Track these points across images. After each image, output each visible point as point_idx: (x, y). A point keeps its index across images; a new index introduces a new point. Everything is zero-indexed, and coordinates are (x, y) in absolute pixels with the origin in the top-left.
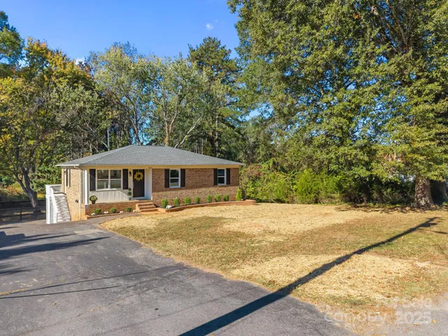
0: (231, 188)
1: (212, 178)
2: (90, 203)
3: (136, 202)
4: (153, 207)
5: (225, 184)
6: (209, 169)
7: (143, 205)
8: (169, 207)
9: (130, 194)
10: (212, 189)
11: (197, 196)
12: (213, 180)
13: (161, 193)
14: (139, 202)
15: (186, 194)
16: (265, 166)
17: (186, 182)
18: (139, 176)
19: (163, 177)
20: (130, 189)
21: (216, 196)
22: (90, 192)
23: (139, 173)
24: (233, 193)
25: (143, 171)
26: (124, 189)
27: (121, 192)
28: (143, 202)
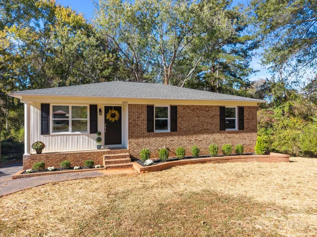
0: (245, 135)
1: (217, 120)
2: (34, 151)
3: (104, 153)
4: (127, 161)
5: (237, 128)
6: (211, 107)
7: (113, 157)
8: (149, 161)
9: (99, 140)
10: (217, 136)
11: (196, 145)
12: (218, 123)
13: (141, 140)
14: (109, 153)
15: (177, 143)
16: (277, 111)
17: (179, 125)
18: (113, 116)
19: (144, 116)
20: (100, 134)
21: (224, 147)
22: (41, 137)
23: (114, 112)
24: (247, 142)
25: (119, 109)
26: (91, 132)
27: (87, 137)
28: (114, 153)
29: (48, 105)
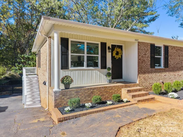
2: (62, 87)
3: (122, 86)
4: (146, 95)
7: (133, 91)
15: (168, 77)
18: (117, 53)
19: (149, 53)
20: (109, 69)
22: (61, 71)
23: (117, 50)
25: (121, 47)
26: (102, 68)
27: (99, 72)
28: (129, 87)
29: (67, 40)
